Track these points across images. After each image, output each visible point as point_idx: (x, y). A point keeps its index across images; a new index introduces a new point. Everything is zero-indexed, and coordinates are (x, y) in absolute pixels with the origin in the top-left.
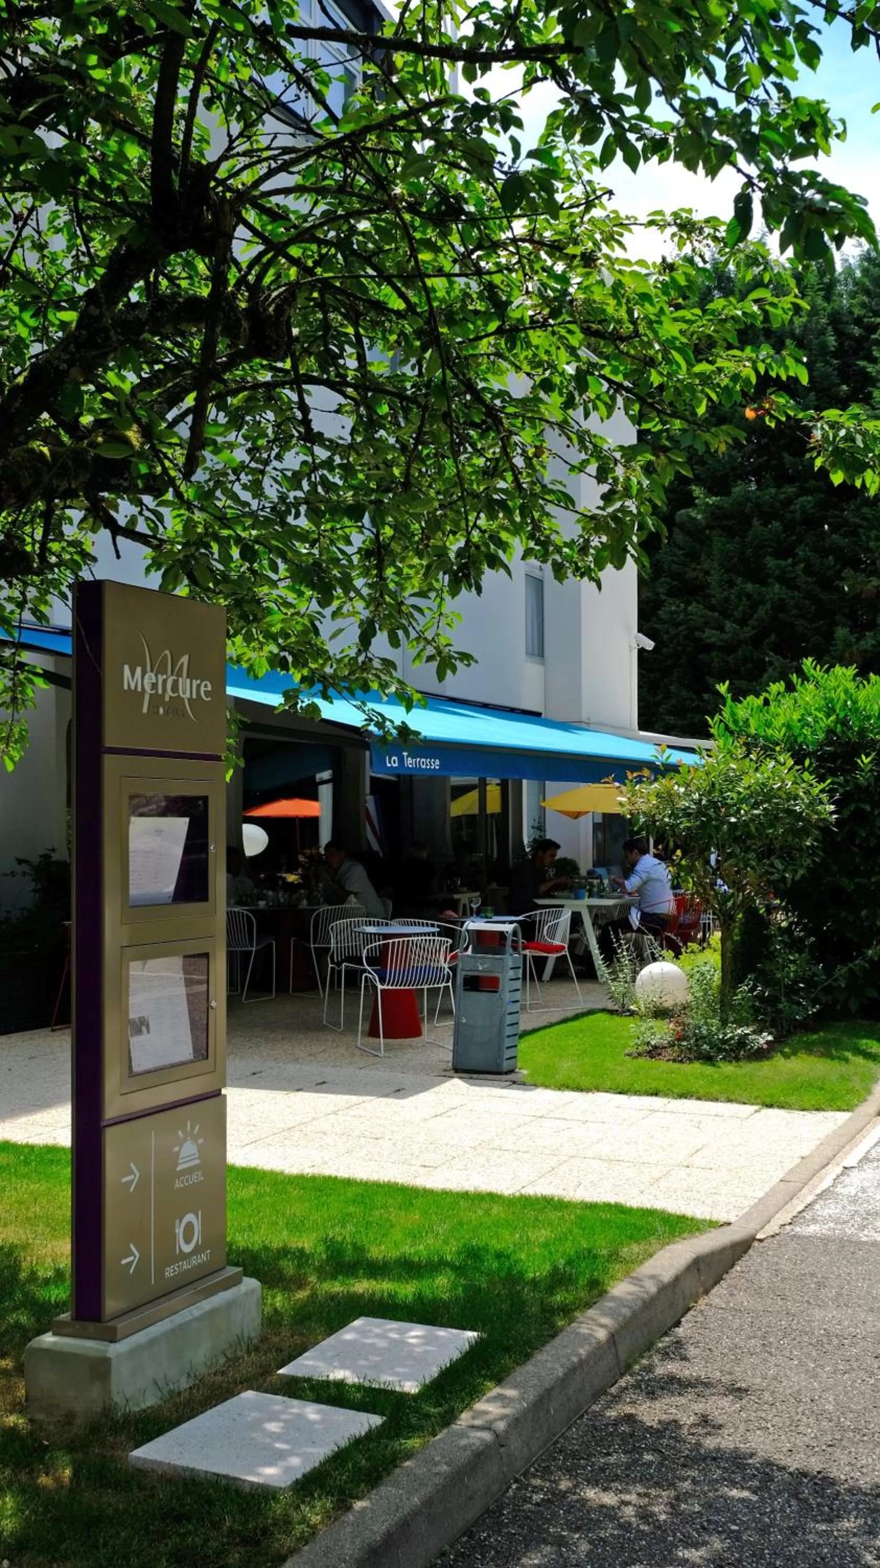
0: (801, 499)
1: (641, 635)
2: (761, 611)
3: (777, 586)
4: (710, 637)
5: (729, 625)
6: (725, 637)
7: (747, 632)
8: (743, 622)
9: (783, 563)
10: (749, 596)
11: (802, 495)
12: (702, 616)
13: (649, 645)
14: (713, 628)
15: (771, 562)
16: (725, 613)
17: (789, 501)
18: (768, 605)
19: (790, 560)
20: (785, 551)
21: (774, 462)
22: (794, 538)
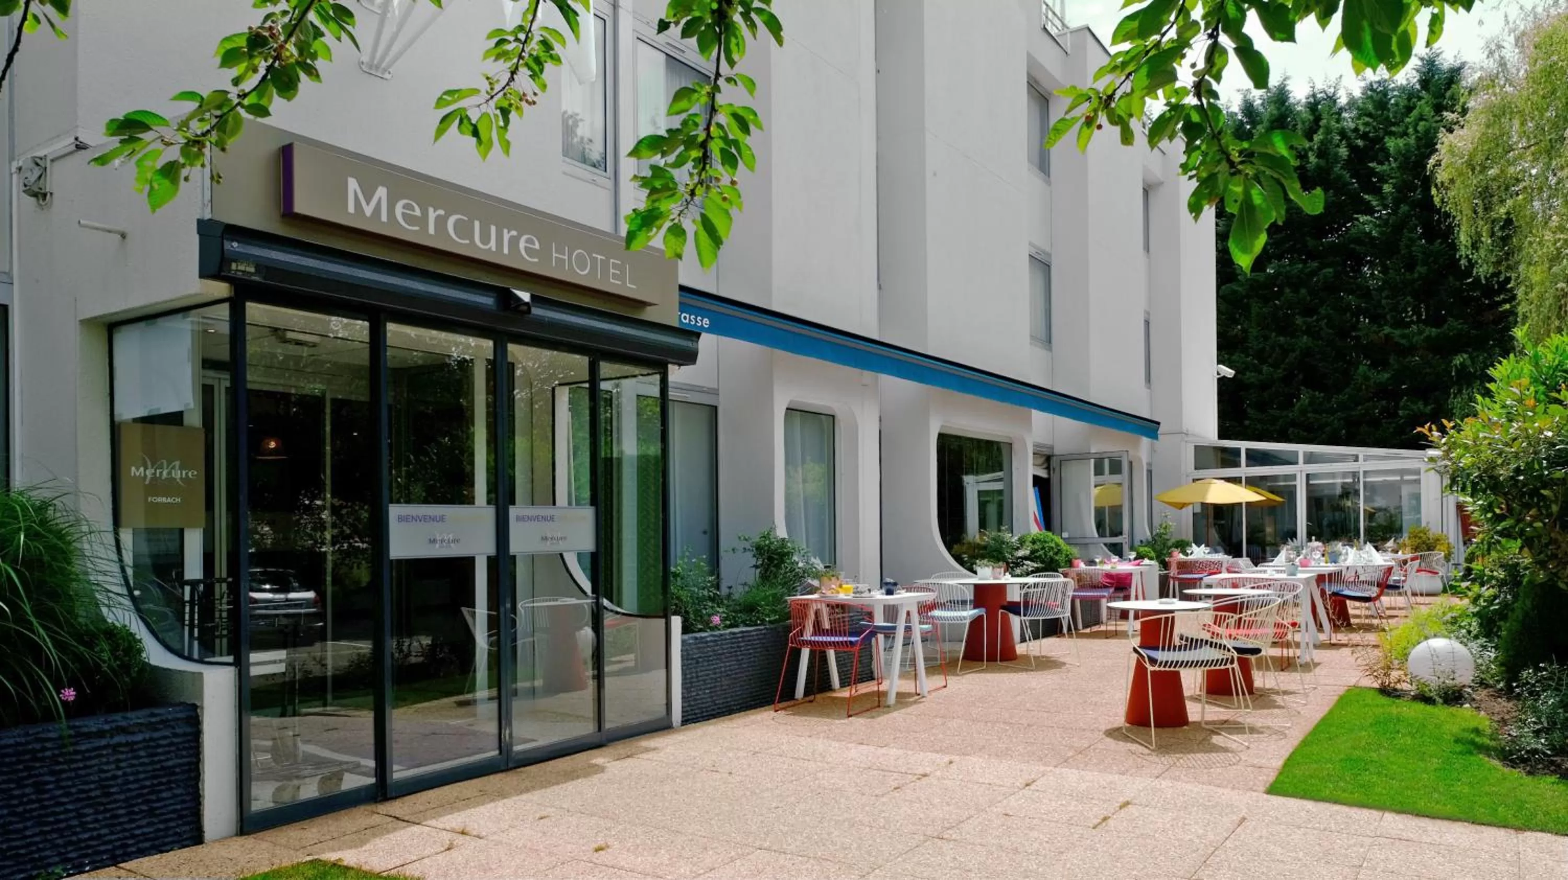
0: (1325, 271)
1: (1221, 366)
2: (1292, 356)
3: (1305, 337)
4: (1248, 379)
5: (1265, 368)
6: (1261, 377)
7: (1280, 373)
8: (1275, 366)
9: (1309, 320)
10: (1281, 346)
11: (1325, 268)
12: (1243, 363)
13: (1229, 372)
14: (1251, 372)
15: (1299, 320)
16: (1263, 361)
17: (1314, 273)
18: (1298, 353)
19: (1315, 318)
20: (1309, 311)
21: (1299, 246)
22: (1317, 301)
